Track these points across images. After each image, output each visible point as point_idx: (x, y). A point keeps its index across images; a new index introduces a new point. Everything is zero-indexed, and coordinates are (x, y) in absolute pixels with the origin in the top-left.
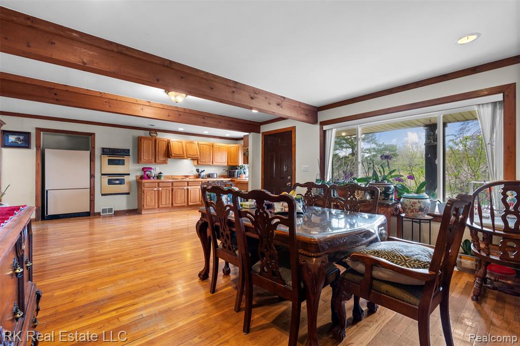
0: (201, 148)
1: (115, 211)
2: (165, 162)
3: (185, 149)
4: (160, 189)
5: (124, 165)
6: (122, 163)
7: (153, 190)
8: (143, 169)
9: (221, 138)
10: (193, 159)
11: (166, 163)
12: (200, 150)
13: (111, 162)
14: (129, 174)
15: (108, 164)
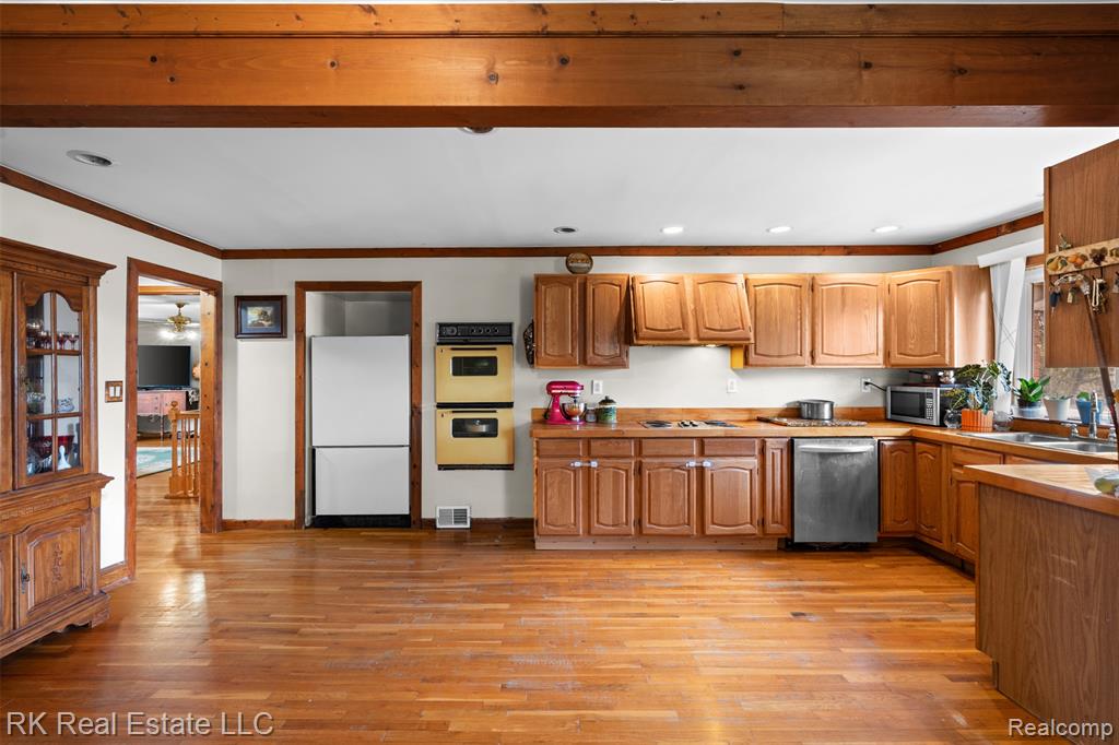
0: (760, 298)
1: (472, 521)
2: (618, 362)
3: (690, 306)
4: (594, 464)
5: (495, 374)
6: (489, 368)
7: (567, 467)
8: (550, 386)
9: (850, 250)
10: (729, 345)
11: (624, 365)
12: (754, 307)
13: (463, 368)
14: (510, 405)
15: (454, 374)
